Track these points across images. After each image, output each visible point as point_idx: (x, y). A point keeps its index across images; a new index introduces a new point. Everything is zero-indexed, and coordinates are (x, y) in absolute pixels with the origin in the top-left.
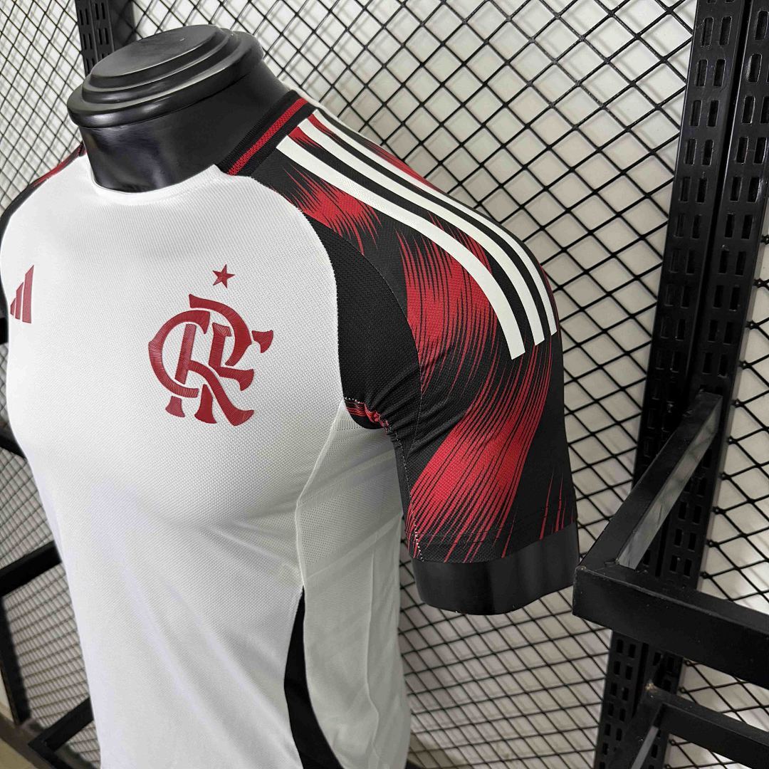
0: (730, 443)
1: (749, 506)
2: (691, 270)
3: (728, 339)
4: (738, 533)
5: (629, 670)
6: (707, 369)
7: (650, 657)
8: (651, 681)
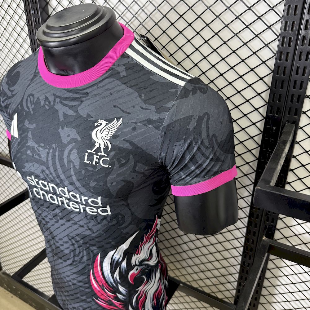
0: (296, 143)
1: (302, 168)
2: (284, 75)
3: (298, 102)
4: (298, 178)
6: (289, 114)
8: (264, 236)
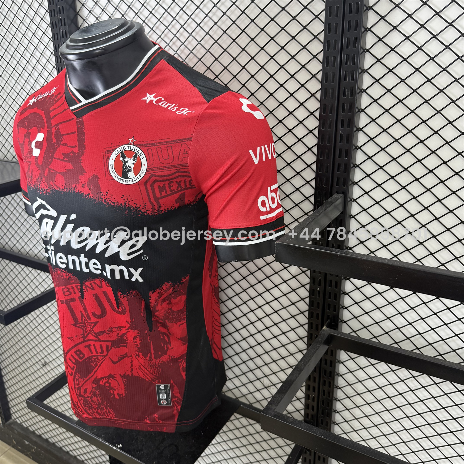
0: (351, 218)
2: (329, 143)
3: (345, 171)
5: (317, 326)
6: (338, 184)
7: (326, 316)
8: (325, 326)
